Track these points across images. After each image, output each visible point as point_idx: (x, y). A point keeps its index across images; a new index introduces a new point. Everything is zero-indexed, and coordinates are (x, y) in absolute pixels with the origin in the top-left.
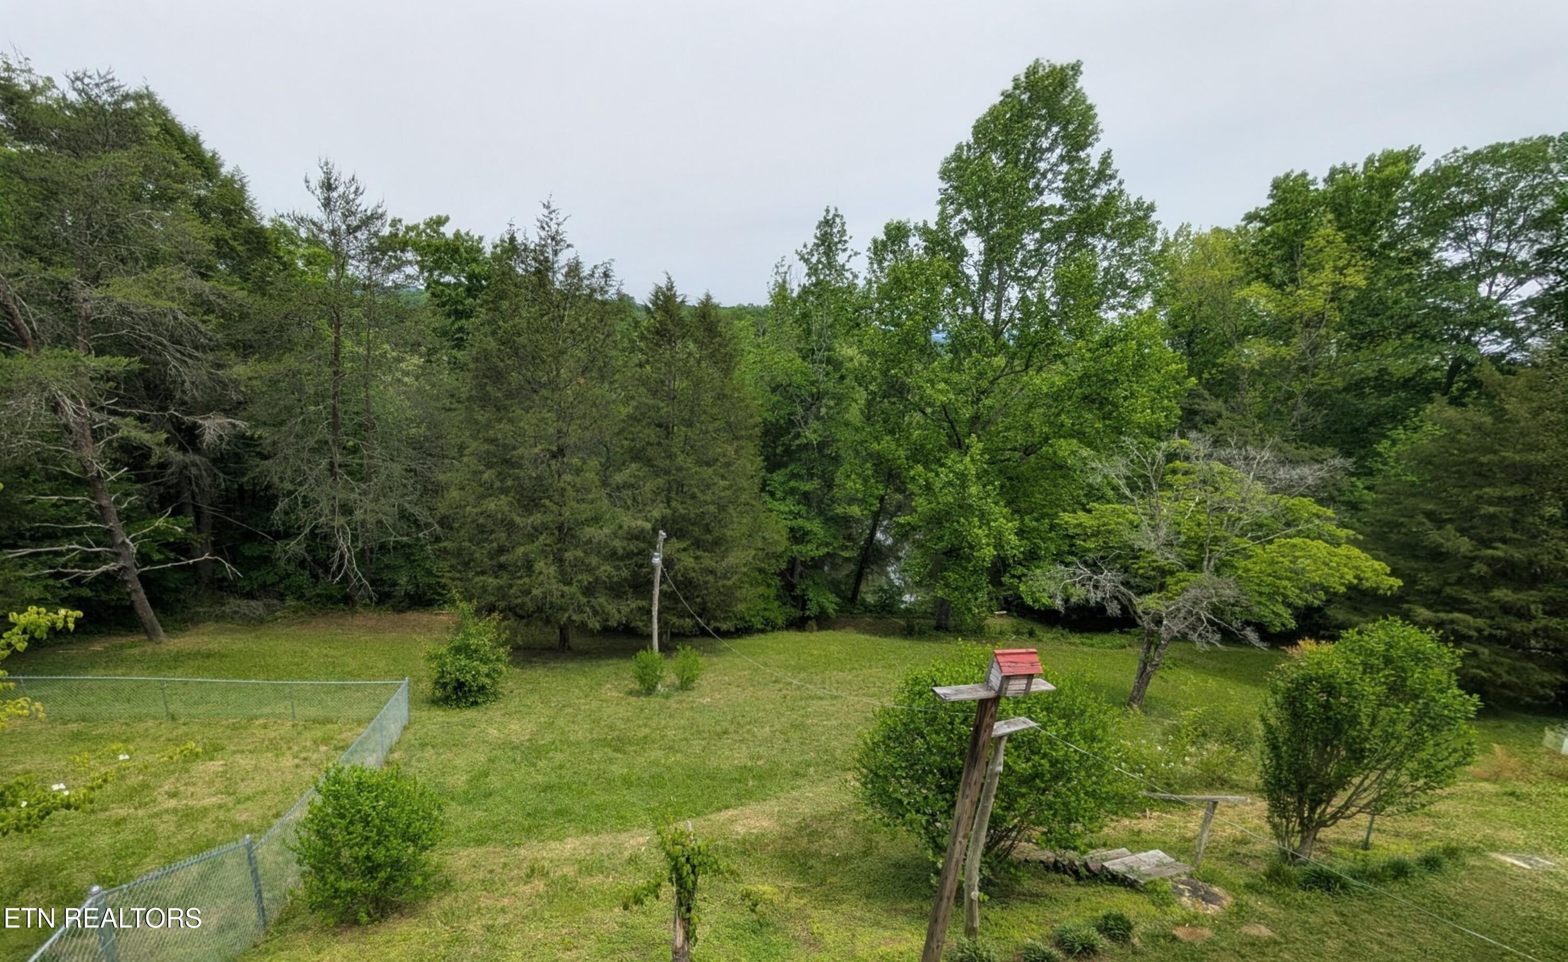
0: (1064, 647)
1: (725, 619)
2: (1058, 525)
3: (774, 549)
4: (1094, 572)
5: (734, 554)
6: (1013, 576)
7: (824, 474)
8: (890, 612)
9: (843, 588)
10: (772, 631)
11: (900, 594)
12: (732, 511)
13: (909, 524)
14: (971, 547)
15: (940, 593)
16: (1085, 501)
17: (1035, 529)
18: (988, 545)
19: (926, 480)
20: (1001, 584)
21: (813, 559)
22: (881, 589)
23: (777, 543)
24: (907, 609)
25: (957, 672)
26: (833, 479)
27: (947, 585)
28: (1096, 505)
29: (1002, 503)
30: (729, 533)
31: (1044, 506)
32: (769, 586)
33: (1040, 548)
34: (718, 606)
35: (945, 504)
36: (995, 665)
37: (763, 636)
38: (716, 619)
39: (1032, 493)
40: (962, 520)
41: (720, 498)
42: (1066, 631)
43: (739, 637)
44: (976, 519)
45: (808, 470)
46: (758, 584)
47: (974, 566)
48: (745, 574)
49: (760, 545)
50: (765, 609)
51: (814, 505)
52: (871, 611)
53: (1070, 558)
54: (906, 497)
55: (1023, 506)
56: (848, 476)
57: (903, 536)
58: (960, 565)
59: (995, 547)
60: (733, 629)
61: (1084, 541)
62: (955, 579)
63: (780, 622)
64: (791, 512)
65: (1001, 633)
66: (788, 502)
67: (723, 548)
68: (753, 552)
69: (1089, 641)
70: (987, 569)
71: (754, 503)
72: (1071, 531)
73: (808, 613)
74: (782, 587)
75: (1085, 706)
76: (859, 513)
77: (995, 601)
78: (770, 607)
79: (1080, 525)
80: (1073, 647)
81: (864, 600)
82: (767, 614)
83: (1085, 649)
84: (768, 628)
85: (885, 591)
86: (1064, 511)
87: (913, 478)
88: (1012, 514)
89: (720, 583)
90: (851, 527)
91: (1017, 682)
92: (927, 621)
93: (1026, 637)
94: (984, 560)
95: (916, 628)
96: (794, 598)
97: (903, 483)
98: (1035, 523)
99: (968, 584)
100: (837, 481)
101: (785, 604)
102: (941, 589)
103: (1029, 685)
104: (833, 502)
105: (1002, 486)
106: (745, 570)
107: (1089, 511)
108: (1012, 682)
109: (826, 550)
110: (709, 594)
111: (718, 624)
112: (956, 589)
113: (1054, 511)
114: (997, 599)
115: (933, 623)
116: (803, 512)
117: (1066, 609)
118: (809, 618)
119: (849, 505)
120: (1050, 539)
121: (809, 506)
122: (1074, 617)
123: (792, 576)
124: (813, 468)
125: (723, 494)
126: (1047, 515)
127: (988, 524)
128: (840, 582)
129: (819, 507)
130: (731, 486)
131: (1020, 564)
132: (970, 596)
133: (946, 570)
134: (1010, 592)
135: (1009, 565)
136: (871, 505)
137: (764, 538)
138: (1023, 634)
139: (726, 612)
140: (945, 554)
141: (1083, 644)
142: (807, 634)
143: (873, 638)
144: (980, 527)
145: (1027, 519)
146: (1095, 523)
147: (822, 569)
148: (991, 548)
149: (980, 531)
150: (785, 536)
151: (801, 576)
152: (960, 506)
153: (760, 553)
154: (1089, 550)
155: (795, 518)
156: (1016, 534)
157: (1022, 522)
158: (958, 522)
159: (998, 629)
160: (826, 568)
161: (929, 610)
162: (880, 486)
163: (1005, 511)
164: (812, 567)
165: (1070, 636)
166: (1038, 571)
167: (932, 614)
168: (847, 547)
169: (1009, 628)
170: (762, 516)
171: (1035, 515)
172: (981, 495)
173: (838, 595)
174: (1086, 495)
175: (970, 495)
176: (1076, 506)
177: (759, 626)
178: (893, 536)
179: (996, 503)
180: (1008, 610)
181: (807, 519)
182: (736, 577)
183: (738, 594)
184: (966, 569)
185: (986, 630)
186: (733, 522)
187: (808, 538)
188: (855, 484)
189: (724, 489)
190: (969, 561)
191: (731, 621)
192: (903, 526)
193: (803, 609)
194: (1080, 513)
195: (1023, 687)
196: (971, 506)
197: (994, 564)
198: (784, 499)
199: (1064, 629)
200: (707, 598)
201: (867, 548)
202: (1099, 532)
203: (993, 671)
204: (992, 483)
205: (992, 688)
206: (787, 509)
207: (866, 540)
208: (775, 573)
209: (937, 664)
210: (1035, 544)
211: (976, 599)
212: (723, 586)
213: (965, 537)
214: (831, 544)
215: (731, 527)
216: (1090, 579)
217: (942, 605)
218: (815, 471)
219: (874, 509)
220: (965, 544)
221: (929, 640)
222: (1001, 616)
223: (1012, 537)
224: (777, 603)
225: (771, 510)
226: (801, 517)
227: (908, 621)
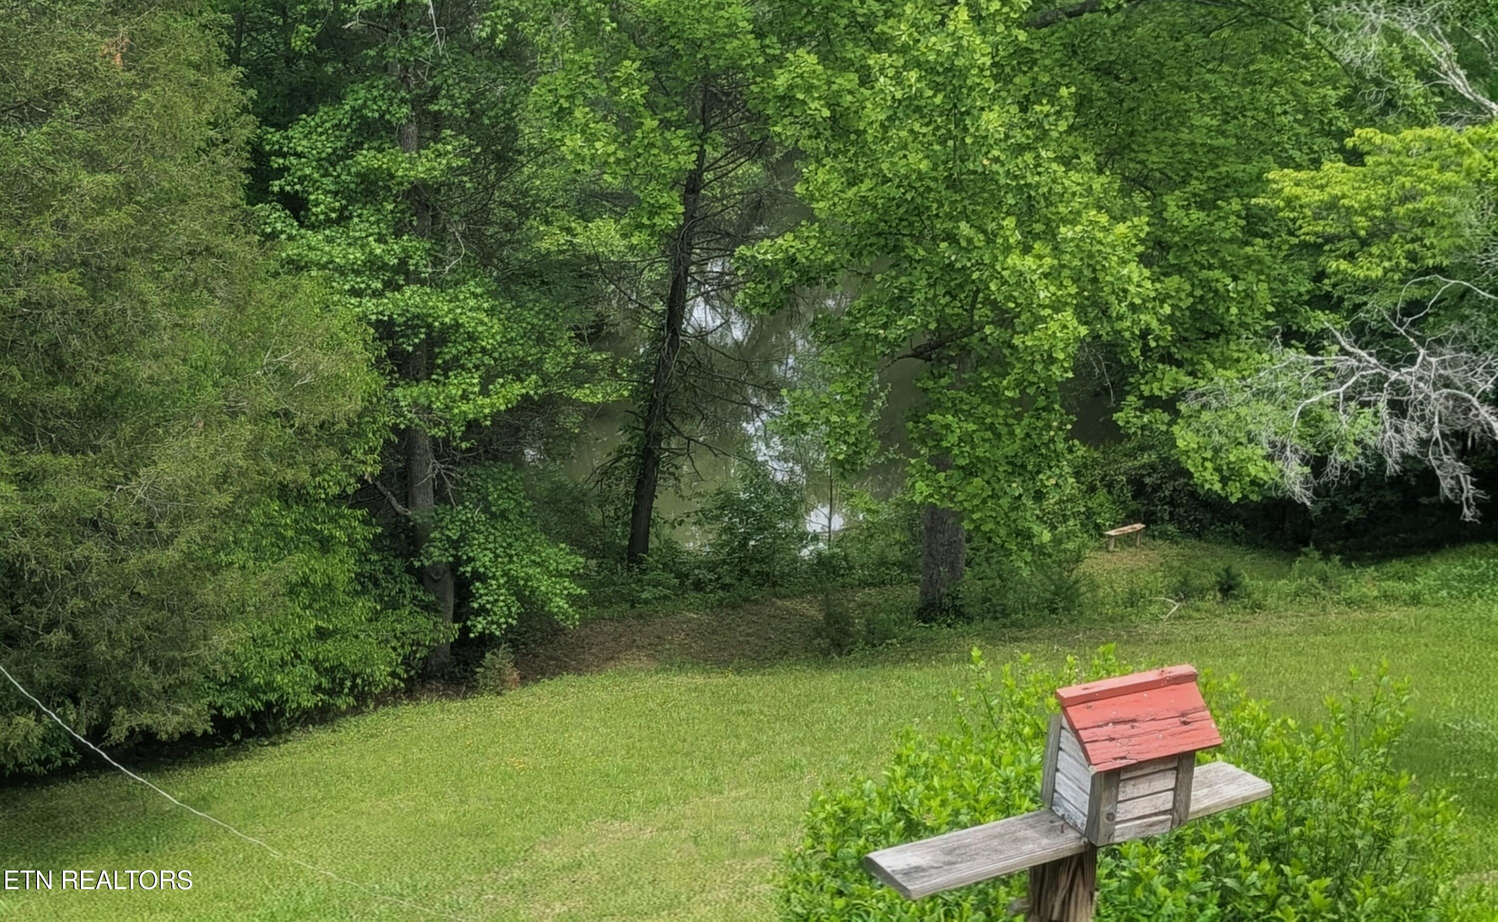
0: (1333, 617)
1: (169, 692)
2: (1272, 213)
3: (324, 412)
4: (1393, 362)
5: (175, 445)
6: (1151, 402)
7: (476, 116)
8: (765, 579)
9: (596, 516)
10: (356, 711)
11: (795, 512)
12: (148, 288)
13: (791, 261)
14: (1005, 320)
15: (921, 490)
16: (1343, 122)
17: (1198, 237)
18: (1057, 306)
19: (832, 104)
20: (1116, 434)
21: (472, 426)
22: (727, 503)
23: (336, 383)
24: (821, 561)
25: (976, 768)
26: (512, 131)
27: (941, 461)
28: (1368, 132)
29: (1087, 159)
30: (145, 370)
31: (1218, 153)
32: (325, 545)
33: (1222, 297)
34: (138, 647)
35: (905, 183)
36: (1067, 740)
37: (322, 735)
38: (134, 700)
39: (1182, 113)
40: (964, 228)
41: (89, 241)
42: (1333, 567)
43: (237, 750)
44: (1010, 222)
45: (416, 103)
46: (284, 545)
47: (1019, 384)
48: (225, 514)
49: (269, 400)
50: (322, 634)
51: (457, 229)
52: (699, 586)
53: (1322, 320)
54: (773, 169)
55: (1155, 160)
56: (563, 115)
57: (775, 308)
58: (977, 388)
59: (1081, 313)
60: (203, 726)
61: (1350, 257)
62: (966, 438)
63: (381, 672)
64: (374, 265)
65: (1133, 600)
66: (358, 228)
67: (127, 431)
68: (246, 431)
69: (1407, 587)
70: (1063, 386)
71: (229, 244)
72: (1309, 230)
73: (480, 624)
74: (376, 543)
75: (1386, 819)
76: (620, 244)
77: (1102, 493)
78: (338, 621)
79: (1332, 205)
80: (1359, 615)
81: (671, 547)
82: (330, 650)
83: (1397, 614)
84: (342, 703)
85: (743, 510)
86: (1285, 162)
87: (787, 99)
88: (1125, 192)
89: (133, 563)
90: (598, 298)
91: (1143, 787)
92: (892, 592)
93: (1211, 601)
94: (1050, 360)
95: (859, 624)
96: (421, 576)
97: (759, 118)
98: (1198, 215)
99: (1010, 448)
100: (528, 136)
101: (394, 606)
102: (927, 476)
103: (1182, 791)
104: (524, 213)
105: (1082, 102)
106: (223, 500)
107: (1355, 157)
108: (1128, 790)
109: (517, 389)
110: (96, 610)
111: (145, 719)
112: (969, 472)
113: (1252, 168)
114: (1110, 486)
115: (912, 594)
116: (419, 261)
117: (1318, 493)
118: (486, 641)
119: (585, 218)
120: (1250, 261)
121: (439, 236)
122: (1354, 512)
123: (407, 499)
124: (434, 95)
125: (100, 224)
126: (1232, 182)
127: (1050, 234)
128: (580, 499)
129: (473, 236)
130: (129, 190)
131: (1168, 358)
132: (1016, 488)
133: (936, 406)
134: (1145, 458)
135: (1133, 367)
136: (655, 210)
137: (283, 372)
138: (1202, 592)
139: (171, 666)
140: (917, 354)
141: (1388, 597)
142: (486, 700)
143: (717, 680)
144: (1027, 250)
145: (1172, 202)
146: (1376, 194)
147: (518, 462)
148: (1068, 315)
149: (1029, 261)
150: (362, 355)
151: (440, 496)
152: (953, 184)
153: (273, 429)
154: (1368, 287)
155: (392, 286)
156: (1144, 260)
157: (1158, 214)
158: (952, 238)
159: (1122, 587)
160: (530, 453)
161: (895, 554)
162: (678, 139)
163: (1099, 183)
164: (473, 457)
165: (1348, 578)
166: (1223, 377)
167: (906, 567)
168: (593, 370)
169: (1160, 581)
170: (265, 293)
171: (1196, 185)
172: (1019, 137)
173: (577, 544)
174: (1345, 103)
175: (982, 140)
176: (1319, 142)
177: (308, 701)
178: (745, 311)
179: (1067, 162)
180: (1149, 519)
181: (437, 284)
182: (192, 532)
183: (207, 594)
184: (994, 397)
185: (1087, 597)
186: (149, 329)
187: (450, 351)
188: (591, 139)
189: (103, 203)
190: (1002, 367)
191: (197, 694)
192: (769, 272)
193: (462, 613)
194: (1334, 168)
195: (1166, 801)
196: (987, 177)
197: (1081, 368)
198: (343, 218)
199: (1326, 556)
200: (88, 627)
201: (662, 365)
202: (1392, 224)
203: (1065, 761)
204: (1049, 93)
205: (1065, 823)
206: (356, 255)
207: (656, 340)
208: (342, 497)
209: (909, 750)
210: (1206, 284)
211: (1039, 496)
212: (148, 573)
213: (982, 287)
214: (537, 366)
215: (147, 345)
216: (1377, 383)
217: (931, 530)
218: (441, 105)
219: (667, 221)
220: (981, 312)
221: (903, 659)
222: (1127, 541)
223: (1134, 271)
224: (363, 606)
225: (297, 266)
226: (413, 278)
227: (827, 603)
